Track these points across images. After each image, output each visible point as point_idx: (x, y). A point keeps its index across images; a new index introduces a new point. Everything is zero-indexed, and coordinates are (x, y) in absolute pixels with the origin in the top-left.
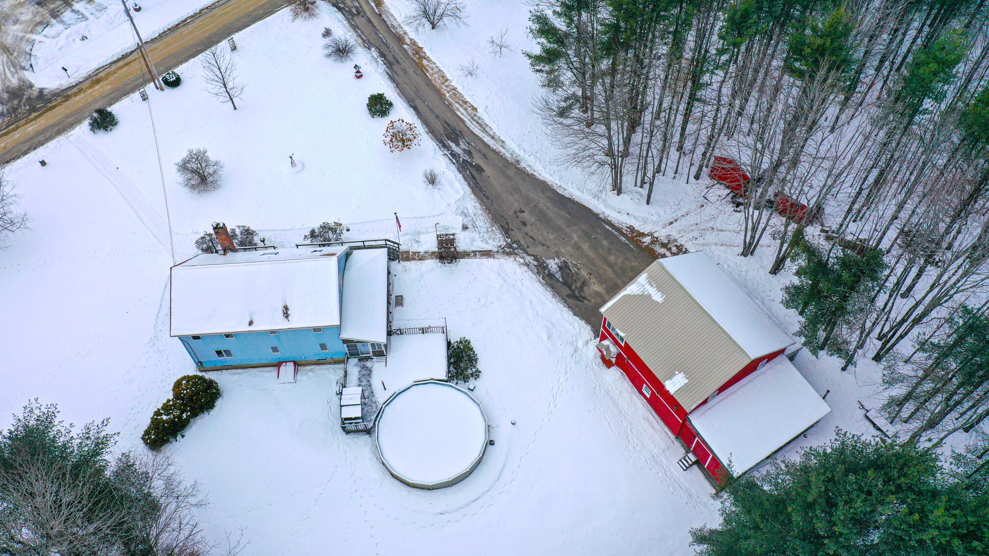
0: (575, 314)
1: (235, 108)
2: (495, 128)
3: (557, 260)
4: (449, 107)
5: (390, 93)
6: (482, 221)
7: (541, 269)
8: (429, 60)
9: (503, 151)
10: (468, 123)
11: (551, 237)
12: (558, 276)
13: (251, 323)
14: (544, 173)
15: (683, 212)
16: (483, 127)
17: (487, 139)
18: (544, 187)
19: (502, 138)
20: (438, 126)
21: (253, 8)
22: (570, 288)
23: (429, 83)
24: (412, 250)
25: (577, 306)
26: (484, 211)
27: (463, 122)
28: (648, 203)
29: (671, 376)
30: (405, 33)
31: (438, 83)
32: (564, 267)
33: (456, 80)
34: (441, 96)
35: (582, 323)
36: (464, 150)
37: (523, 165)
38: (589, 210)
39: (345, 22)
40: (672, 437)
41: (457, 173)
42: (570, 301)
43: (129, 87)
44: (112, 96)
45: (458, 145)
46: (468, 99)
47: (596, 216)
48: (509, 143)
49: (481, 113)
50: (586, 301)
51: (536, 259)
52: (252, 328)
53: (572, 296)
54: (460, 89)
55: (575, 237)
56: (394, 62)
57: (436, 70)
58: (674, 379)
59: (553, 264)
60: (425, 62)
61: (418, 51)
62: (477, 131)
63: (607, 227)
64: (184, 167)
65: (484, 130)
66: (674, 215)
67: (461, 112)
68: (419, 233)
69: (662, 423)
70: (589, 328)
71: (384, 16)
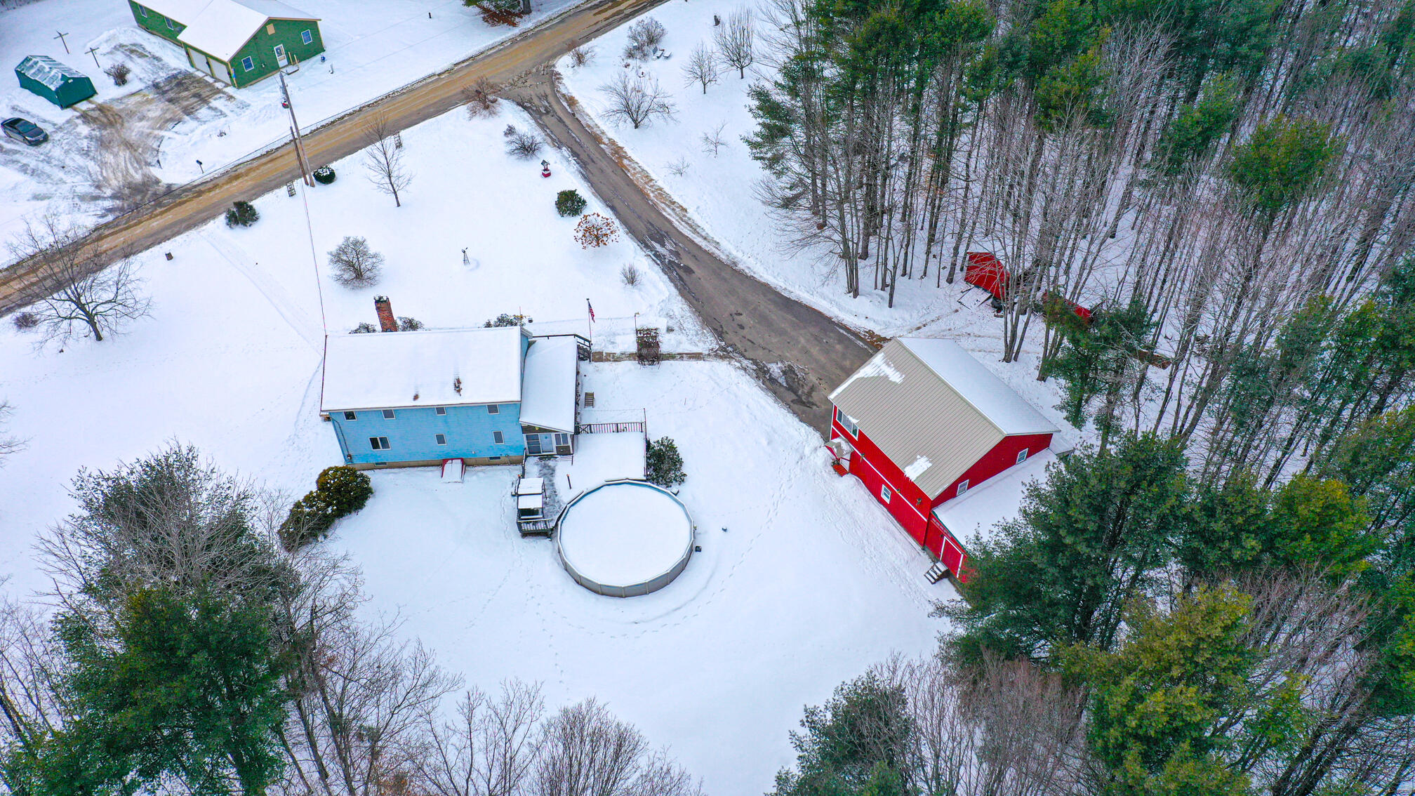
0: (801, 421)
1: (399, 205)
2: (707, 228)
3: (780, 365)
4: (654, 207)
5: (584, 191)
6: (691, 323)
7: (762, 374)
8: (630, 159)
9: (717, 252)
10: (676, 224)
11: (774, 340)
12: (782, 380)
13: (416, 397)
14: (764, 275)
15: (934, 316)
16: (694, 228)
17: (698, 240)
18: (766, 289)
19: (717, 239)
20: (641, 226)
21: (422, 106)
22: (795, 393)
23: (630, 183)
24: (606, 351)
25: (804, 412)
26: (694, 313)
27: (670, 222)
28: (890, 306)
29: (911, 461)
30: (603, 133)
31: (640, 182)
32: (790, 372)
33: (662, 179)
34: (644, 196)
35: (811, 429)
36: (670, 251)
37: (741, 266)
38: (820, 313)
39: (532, 122)
40: (918, 548)
41: (662, 274)
42: (796, 407)
43: (275, 182)
44: (253, 192)
45: (663, 245)
46: (676, 199)
47: (829, 320)
48: (725, 245)
49: (692, 213)
50: (814, 407)
51: (755, 363)
52: (417, 403)
53: (799, 401)
54: (667, 189)
55: (802, 340)
56: (589, 161)
57: (639, 169)
58: (916, 464)
59: (775, 369)
60: (625, 162)
61: (618, 151)
62: (687, 232)
63: (841, 331)
64: (337, 258)
65: (695, 231)
66: (922, 319)
67: (668, 213)
68: (614, 334)
69: (906, 534)
70: (818, 434)
71: (577, 116)
